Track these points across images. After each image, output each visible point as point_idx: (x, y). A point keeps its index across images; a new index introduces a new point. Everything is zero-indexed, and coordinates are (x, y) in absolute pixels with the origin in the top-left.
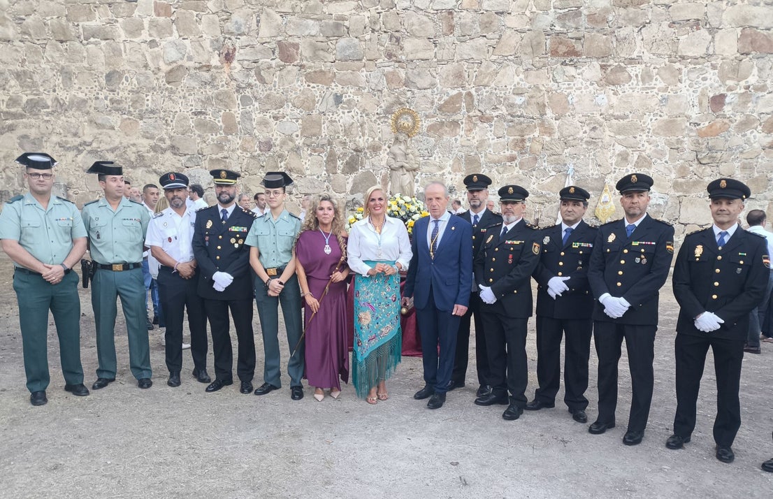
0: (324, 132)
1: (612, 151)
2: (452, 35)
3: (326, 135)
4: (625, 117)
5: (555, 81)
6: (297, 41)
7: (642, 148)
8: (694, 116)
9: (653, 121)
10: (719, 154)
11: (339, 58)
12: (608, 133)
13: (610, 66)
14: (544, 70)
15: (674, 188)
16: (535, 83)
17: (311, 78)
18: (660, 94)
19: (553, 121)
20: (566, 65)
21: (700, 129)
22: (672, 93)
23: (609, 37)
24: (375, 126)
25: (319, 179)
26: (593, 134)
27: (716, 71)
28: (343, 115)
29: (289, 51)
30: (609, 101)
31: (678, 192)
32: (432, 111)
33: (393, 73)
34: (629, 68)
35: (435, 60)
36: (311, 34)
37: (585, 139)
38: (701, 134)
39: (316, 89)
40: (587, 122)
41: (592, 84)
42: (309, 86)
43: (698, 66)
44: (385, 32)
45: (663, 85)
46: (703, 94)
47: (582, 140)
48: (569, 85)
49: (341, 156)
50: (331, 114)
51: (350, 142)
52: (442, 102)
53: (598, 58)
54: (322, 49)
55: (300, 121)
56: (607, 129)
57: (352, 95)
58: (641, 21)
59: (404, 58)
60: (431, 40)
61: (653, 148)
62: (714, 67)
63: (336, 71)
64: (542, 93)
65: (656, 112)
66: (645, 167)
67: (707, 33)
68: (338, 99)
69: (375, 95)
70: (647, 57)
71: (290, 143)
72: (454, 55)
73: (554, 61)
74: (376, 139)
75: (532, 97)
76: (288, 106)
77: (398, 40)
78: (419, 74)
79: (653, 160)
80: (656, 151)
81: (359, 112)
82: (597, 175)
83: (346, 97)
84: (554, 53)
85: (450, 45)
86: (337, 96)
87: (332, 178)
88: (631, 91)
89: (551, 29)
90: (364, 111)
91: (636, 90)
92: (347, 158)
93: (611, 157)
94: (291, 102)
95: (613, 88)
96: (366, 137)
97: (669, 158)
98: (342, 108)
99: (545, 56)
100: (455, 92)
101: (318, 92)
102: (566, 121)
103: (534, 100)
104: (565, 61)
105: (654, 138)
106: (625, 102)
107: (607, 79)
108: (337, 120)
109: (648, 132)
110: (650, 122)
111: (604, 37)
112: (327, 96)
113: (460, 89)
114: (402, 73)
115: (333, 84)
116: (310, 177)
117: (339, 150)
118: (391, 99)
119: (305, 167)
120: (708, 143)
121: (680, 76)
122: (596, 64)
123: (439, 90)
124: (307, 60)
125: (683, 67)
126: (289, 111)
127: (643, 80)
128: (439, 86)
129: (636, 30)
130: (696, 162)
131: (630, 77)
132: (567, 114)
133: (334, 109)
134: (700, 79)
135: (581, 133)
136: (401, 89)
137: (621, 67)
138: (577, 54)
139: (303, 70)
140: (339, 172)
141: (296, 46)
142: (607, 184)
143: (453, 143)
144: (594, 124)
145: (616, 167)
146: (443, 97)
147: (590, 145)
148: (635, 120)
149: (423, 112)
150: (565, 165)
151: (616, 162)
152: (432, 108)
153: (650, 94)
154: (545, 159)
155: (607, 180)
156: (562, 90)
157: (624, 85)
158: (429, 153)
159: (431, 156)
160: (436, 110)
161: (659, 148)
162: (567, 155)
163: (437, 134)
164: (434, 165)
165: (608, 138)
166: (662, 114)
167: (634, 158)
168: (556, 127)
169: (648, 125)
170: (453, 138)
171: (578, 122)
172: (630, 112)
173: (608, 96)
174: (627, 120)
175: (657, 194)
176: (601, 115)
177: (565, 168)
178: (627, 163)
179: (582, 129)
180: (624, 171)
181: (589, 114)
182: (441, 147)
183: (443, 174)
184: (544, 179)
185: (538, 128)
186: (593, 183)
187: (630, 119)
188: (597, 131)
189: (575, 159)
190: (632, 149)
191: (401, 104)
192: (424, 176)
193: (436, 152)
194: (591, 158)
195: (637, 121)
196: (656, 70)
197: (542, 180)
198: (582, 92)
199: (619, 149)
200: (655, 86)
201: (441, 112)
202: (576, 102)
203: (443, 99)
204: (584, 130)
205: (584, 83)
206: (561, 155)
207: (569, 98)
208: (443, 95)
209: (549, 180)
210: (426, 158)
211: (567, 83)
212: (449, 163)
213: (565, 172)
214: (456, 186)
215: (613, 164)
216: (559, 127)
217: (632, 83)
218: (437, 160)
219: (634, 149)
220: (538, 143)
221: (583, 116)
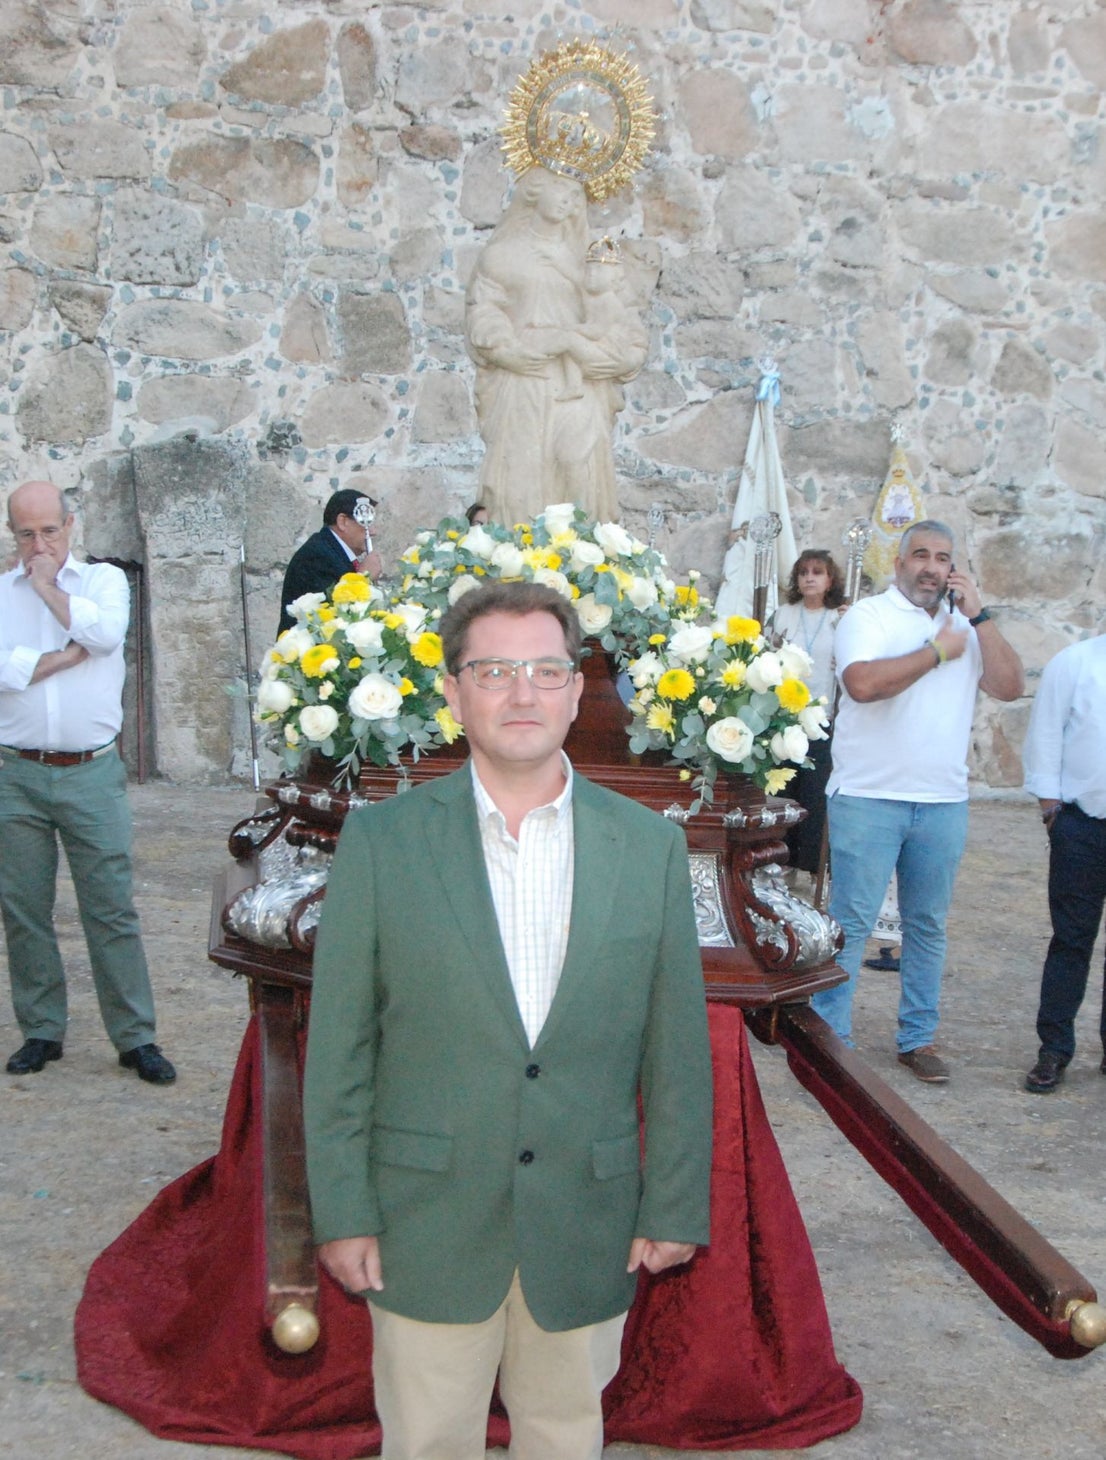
1: (914, 320)
4: (954, 193)
5: (701, 21)
7: (1017, 319)
9: (1052, 216)
12: (896, 246)
18: (1075, 118)
19: (699, 184)
26: (845, 247)
30: (901, 123)
32: (194, 89)
34: (965, 11)
37: (817, 266)
40: (824, 198)
41: (837, 53)
45: (1076, 85)
47: (806, 266)
48: (754, 43)
52: (240, 56)
56: (893, 231)
61: (1055, 321)
64: (652, 63)
65: (1060, 184)
66: (1028, 388)
79: (1055, 366)
80: (1063, 332)
82: (863, 408)
88: (975, 95)
91: (993, 95)
93: (910, 345)
95: (913, 75)
100: (296, 18)
102: (746, 188)
105: (1055, 281)
106: (954, 135)
107: (891, 39)
109: (1037, 259)
110: (1043, 219)
113: (321, 8)
127: (1015, 59)
131: (972, 46)
132: (749, 160)
135: (802, 239)
142: (899, 448)
143: (288, 231)
144: (849, 207)
145: (931, 384)
146: (241, 34)
147: (837, 288)
148: (992, 207)
149: (154, 88)
150: (746, 361)
151: (929, 365)
152: (191, 75)
153: (1039, 114)
154: (669, 330)
155: (897, 433)
156: (729, 60)
157: (951, 71)
158: (178, 268)
159: (192, 284)
160: (211, 87)
161: (1075, 320)
162: (754, 321)
163: (218, 187)
164: (206, 324)
165: (897, 267)
166: (1081, 195)
167: (990, 350)
168: (709, 208)
169: (1036, 229)
170: (290, 213)
171: (788, 195)
172: (975, 176)
173: (896, 106)
174: (965, 205)
175: (1069, 498)
176: (871, 174)
177: (749, 374)
178: (967, 372)
179: (806, 224)
180: (958, 400)
181: (829, 168)
182: (234, 245)
183: (244, 368)
184: (666, 413)
185: (638, 204)
186: (848, 440)
187: (976, 204)
188: (858, 236)
189: (783, 342)
190: (984, 318)
191: (53, 43)
192: (154, 368)
193: (210, 266)
194: (839, 340)
195: (997, 211)
196: (1055, 31)
197: (661, 419)
198: (802, 78)
199: (940, 313)
200: (1057, 87)
201: (236, 97)
202: (783, 116)
203: (244, 44)
204: (811, 229)
205: (809, 43)
206: (730, 319)
207: (757, 97)
208: (243, 25)
209: (685, 419)
210: (167, 291)
211: (746, 35)
212: (267, 321)
213: (748, 391)
214: (299, 424)
215: (921, 370)
216: (718, 207)
217: (980, 68)
218: (218, 301)
219: (990, 319)
220: (639, 264)
221: (807, 172)
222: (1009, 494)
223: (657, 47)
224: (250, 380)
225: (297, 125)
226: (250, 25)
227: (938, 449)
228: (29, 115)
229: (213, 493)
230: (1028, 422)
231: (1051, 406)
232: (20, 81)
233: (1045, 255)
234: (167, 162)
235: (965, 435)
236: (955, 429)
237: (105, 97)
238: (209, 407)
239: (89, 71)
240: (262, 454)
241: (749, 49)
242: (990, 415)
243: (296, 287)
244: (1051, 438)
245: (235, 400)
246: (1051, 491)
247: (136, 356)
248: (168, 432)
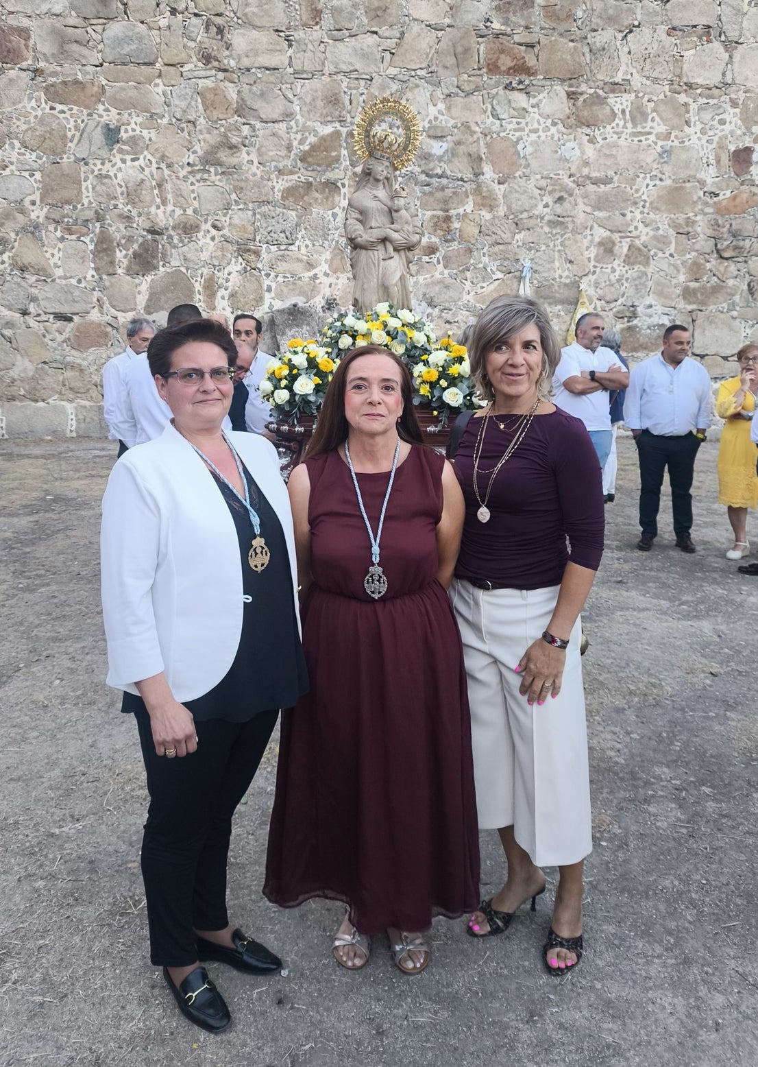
0: (88, 196)
1: (589, 237)
2: (317, 27)
3: (90, 203)
4: (607, 181)
5: (495, 116)
6: (25, 22)
7: (635, 233)
8: (709, 181)
9: (650, 187)
10: (747, 243)
11: (110, 59)
12: (581, 207)
13: (581, 94)
14: (477, 97)
15: (684, 298)
16: (464, 120)
17: (56, 94)
18: (660, 143)
19: (496, 186)
20: (513, 89)
21: (719, 202)
22: (676, 143)
23: (579, 45)
24: (186, 188)
25: (83, 285)
26: (559, 209)
27: (737, 110)
28: (123, 166)
29: (10, 41)
30: (583, 153)
31: (690, 303)
32: (289, 163)
33: (215, 91)
34: (611, 100)
35: (291, 70)
36: (53, 11)
37: (547, 218)
38: (720, 210)
39: (67, 115)
40: (550, 188)
41: (554, 124)
42: (52, 108)
43: (712, 102)
44: (196, 15)
45: (661, 128)
46: (721, 146)
47: (542, 218)
48: (518, 123)
49: (123, 241)
50: (98, 162)
51: (140, 215)
52: (307, 148)
53: (563, 81)
54: (76, 42)
55: (38, 175)
56: (580, 200)
57: (138, 129)
58: (626, 23)
59: (233, 63)
60: (282, 34)
61: (651, 233)
62: (734, 104)
63: (104, 82)
64: (475, 137)
65: (654, 173)
66: (640, 263)
67: (722, 49)
68: (111, 135)
69: (182, 130)
70: (637, 81)
71: (20, 217)
72: (323, 64)
73: (492, 82)
74: (190, 211)
75: (459, 143)
76: (13, 147)
77: (220, 30)
78: (262, 95)
79: (652, 253)
80: (655, 238)
81: (154, 161)
82: (567, 277)
83: (126, 131)
84: (493, 68)
85: (316, 44)
86: (109, 129)
87: (107, 283)
88: (615, 137)
89: (486, 27)
90: (163, 158)
91: (623, 136)
92: (136, 246)
93: (587, 248)
94: (17, 138)
95: (588, 131)
96: (170, 208)
97: (676, 249)
98: (121, 151)
99: (478, 72)
100: (329, 129)
101: (72, 120)
102: (516, 187)
103: (462, 149)
104: (511, 83)
105: (652, 216)
106: (606, 156)
107: (577, 116)
108: (111, 174)
109: (644, 207)
110: (646, 189)
111: (571, 44)
112: (88, 129)
113: (337, 125)
114: (232, 92)
115: (101, 107)
116: (64, 282)
117: (117, 230)
118: (213, 138)
119: (51, 262)
120: (731, 225)
121: (687, 115)
122: (561, 90)
123: (301, 125)
124: (47, 61)
125: (690, 101)
126: (14, 156)
127: (633, 120)
128: (298, 117)
129: (620, 36)
130: (716, 255)
131: (614, 114)
132: (517, 175)
133: (104, 153)
134: (715, 122)
135: (540, 207)
136: (230, 121)
137: (598, 96)
138: (529, 72)
139: (41, 79)
140: (120, 271)
141: (24, 33)
142: (583, 292)
143: (329, 221)
144: (561, 191)
145: (597, 264)
146: (307, 138)
147: (556, 227)
148: (623, 186)
149: (273, 164)
150: (518, 261)
151: (596, 256)
152: (288, 157)
153: (644, 142)
154: (485, 251)
155: (582, 286)
156: (508, 132)
157: (604, 127)
158: (287, 238)
159: (293, 244)
160: (296, 162)
161: (661, 232)
162: (520, 244)
163: (301, 203)
164: (299, 260)
165: (582, 215)
166: (663, 177)
167: (623, 248)
168: (501, 197)
169: (643, 194)
170: (330, 212)
171: (534, 189)
172: (615, 173)
173: (580, 144)
174: (612, 186)
175: (659, 309)
176: (570, 177)
177: (518, 266)
178: (612, 258)
179: (542, 200)
180: (609, 271)
181: (551, 175)
182: (308, 227)
183: (315, 277)
184: (484, 285)
185: (471, 197)
186: (561, 291)
187: (616, 185)
188: (564, 204)
189: (533, 252)
190: (620, 234)
191: (232, 147)
192: (280, 279)
193: (299, 236)
194: (557, 249)
195: (625, 187)
196: (652, 105)
197: (482, 288)
198: (539, 137)
199: (600, 233)
200: (652, 130)
201: (305, 166)
202: (531, 154)
203: (308, 143)
204: (544, 202)
205: (542, 121)
206: (510, 243)
207: (520, 147)
208: (307, 134)
209: (492, 287)
210: (283, 247)
211: (514, 120)
212: (323, 257)
213: (518, 274)
214: (338, 298)
215: (592, 259)
216: (505, 196)
217: (617, 125)
218: (303, 250)
219: (623, 235)
220: (472, 224)
221: (542, 178)
222: (632, 309)
223: (477, 129)
224: (318, 281)
225: (331, 175)
226: (310, 134)
227: (600, 292)
228: (224, 178)
229: (305, 327)
230: (640, 278)
231: (650, 270)
232: (220, 164)
233: (647, 204)
234: (280, 194)
235: (612, 285)
236: (608, 283)
237: (254, 169)
238: (302, 293)
239: (247, 158)
240: (324, 311)
241: (516, 126)
242: (623, 276)
243: (334, 243)
244: (650, 283)
245: (312, 290)
246: (650, 306)
247: (273, 274)
248: (288, 304)
